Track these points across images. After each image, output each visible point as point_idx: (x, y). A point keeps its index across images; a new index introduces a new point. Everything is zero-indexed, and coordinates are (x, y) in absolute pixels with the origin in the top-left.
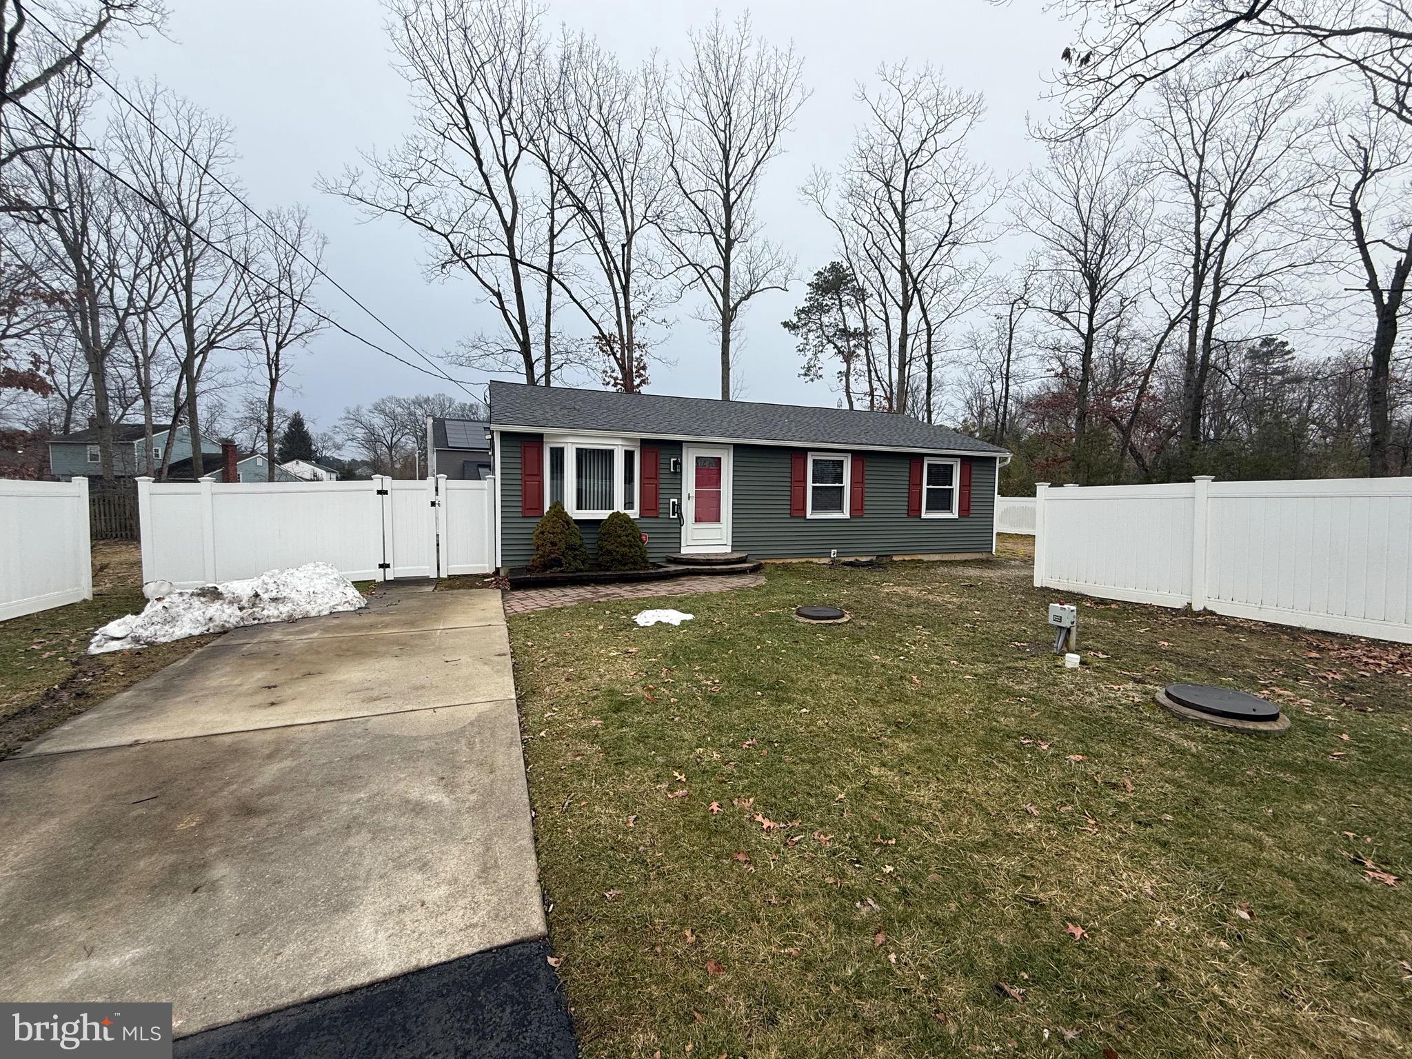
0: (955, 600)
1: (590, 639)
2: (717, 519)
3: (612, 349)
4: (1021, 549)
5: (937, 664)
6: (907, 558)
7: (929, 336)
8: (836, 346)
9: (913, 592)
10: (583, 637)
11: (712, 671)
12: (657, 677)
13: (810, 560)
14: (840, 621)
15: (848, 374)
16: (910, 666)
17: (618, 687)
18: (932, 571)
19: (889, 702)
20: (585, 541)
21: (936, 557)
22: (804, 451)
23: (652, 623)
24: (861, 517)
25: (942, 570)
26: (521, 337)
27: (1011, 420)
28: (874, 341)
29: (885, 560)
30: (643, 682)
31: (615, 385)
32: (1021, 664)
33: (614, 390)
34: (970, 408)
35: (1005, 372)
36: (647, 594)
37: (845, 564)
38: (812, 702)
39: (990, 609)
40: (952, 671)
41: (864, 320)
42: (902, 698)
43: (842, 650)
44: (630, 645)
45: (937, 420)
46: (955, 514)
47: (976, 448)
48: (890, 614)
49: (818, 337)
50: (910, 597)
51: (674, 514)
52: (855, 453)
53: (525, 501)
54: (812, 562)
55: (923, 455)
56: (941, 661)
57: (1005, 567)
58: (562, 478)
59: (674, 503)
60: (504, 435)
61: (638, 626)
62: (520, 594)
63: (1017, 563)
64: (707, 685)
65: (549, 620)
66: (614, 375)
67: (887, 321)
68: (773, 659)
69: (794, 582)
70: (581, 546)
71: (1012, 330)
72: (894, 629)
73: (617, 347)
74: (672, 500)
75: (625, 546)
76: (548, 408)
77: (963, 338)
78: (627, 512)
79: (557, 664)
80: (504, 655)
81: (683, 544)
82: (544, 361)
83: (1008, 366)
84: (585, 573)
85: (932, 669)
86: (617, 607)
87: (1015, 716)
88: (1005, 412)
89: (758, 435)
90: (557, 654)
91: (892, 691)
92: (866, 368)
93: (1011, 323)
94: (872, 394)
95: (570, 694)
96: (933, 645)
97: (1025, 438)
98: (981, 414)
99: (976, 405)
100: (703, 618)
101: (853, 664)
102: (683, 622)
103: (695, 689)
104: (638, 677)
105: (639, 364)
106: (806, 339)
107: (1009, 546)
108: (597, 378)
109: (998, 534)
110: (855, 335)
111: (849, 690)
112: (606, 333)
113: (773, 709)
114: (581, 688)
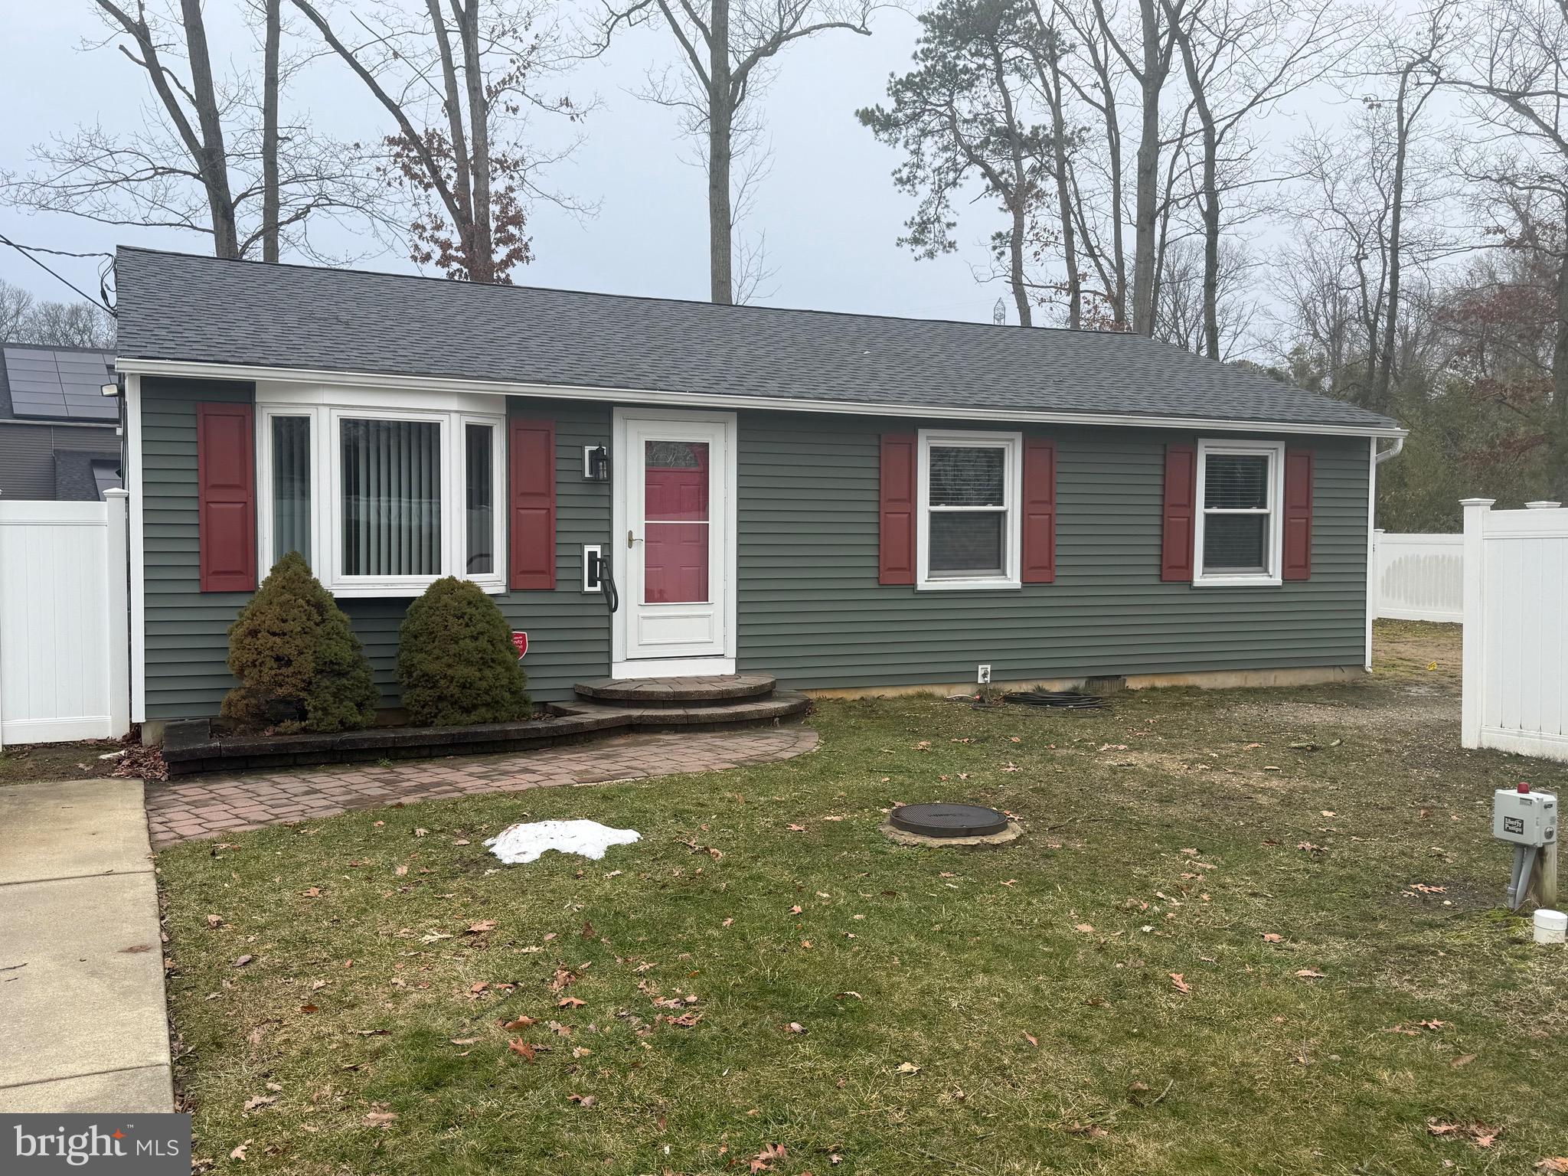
0: (1274, 783)
1: (372, 902)
2: (701, 594)
3: (435, 171)
4: (1431, 657)
5: (1231, 942)
6: (1161, 683)
7: (1211, 145)
8: (988, 172)
9: (1173, 765)
10: (352, 898)
11: (680, 972)
12: (541, 993)
13: (928, 689)
14: (996, 839)
15: (1016, 240)
16: (1166, 949)
17: (440, 1024)
18: (1221, 713)
19: (1114, 1041)
20: (367, 653)
21: (1231, 681)
22: (912, 426)
23: (533, 854)
24: (1049, 584)
25: (1246, 711)
26: (200, 138)
27: (1407, 348)
28: (1078, 158)
29: (1107, 688)
30: (504, 1009)
31: (444, 261)
32: (1431, 937)
33: (441, 273)
34: (1311, 320)
35: (1388, 235)
36: (524, 782)
37: (1011, 699)
38: (925, 1044)
39: (1359, 805)
40: (1268, 959)
41: (1056, 106)
42: (1148, 1031)
43: (1001, 912)
44: (475, 915)
45: (1232, 348)
46: (1273, 576)
47: (1323, 416)
48: (1119, 818)
49: (945, 149)
50: (1167, 778)
51: (592, 583)
52: (1028, 430)
53: (206, 553)
54: (931, 696)
55: (1196, 435)
56: (1242, 935)
57: (1395, 703)
58: (305, 494)
59: (592, 554)
60: (149, 384)
61: (499, 864)
62: (192, 790)
63: (1423, 691)
64: (666, 1011)
65: (266, 856)
66: (442, 235)
67: (1109, 110)
68: (831, 937)
69: (886, 745)
70: (355, 664)
71: (1403, 134)
72: (1127, 857)
73: (447, 167)
74: (588, 549)
75: (469, 663)
76: (266, 317)
77: (1290, 152)
78: (475, 578)
79: (282, 970)
80: (144, 949)
81: (617, 655)
82: (259, 199)
83: (1397, 220)
84: (366, 734)
85: (1221, 957)
86: (447, 817)
87: (1416, 1067)
88: (1391, 330)
89: (796, 388)
90: (285, 943)
91: (1123, 1012)
92: (1059, 224)
93: (1401, 119)
94: (1074, 288)
95: (315, 1047)
96: (1223, 897)
97: (1438, 392)
98: (1337, 333)
99: (1325, 311)
100: (664, 839)
101: (1027, 946)
102: (612, 850)
103: (635, 1021)
104: (491, 997)
105: (504, 210)
106: (916, 152)
107: (1407, 650)
108: (398, 244)
109: (1379, 623)
110: (1033, 143)
111: (1018, 1011)
112: (419, 131)
113: (828, 1065)
114: (343, 1029)
